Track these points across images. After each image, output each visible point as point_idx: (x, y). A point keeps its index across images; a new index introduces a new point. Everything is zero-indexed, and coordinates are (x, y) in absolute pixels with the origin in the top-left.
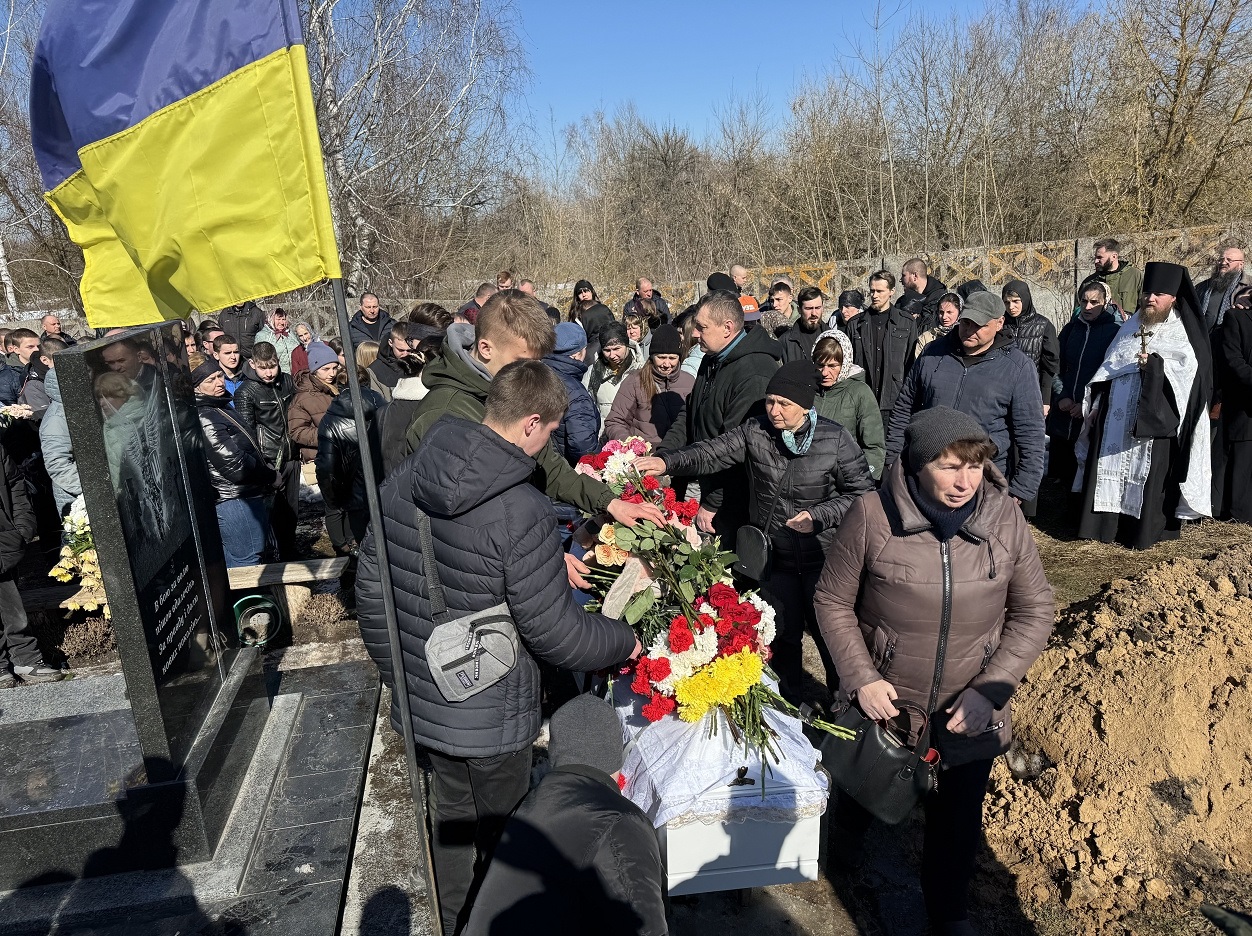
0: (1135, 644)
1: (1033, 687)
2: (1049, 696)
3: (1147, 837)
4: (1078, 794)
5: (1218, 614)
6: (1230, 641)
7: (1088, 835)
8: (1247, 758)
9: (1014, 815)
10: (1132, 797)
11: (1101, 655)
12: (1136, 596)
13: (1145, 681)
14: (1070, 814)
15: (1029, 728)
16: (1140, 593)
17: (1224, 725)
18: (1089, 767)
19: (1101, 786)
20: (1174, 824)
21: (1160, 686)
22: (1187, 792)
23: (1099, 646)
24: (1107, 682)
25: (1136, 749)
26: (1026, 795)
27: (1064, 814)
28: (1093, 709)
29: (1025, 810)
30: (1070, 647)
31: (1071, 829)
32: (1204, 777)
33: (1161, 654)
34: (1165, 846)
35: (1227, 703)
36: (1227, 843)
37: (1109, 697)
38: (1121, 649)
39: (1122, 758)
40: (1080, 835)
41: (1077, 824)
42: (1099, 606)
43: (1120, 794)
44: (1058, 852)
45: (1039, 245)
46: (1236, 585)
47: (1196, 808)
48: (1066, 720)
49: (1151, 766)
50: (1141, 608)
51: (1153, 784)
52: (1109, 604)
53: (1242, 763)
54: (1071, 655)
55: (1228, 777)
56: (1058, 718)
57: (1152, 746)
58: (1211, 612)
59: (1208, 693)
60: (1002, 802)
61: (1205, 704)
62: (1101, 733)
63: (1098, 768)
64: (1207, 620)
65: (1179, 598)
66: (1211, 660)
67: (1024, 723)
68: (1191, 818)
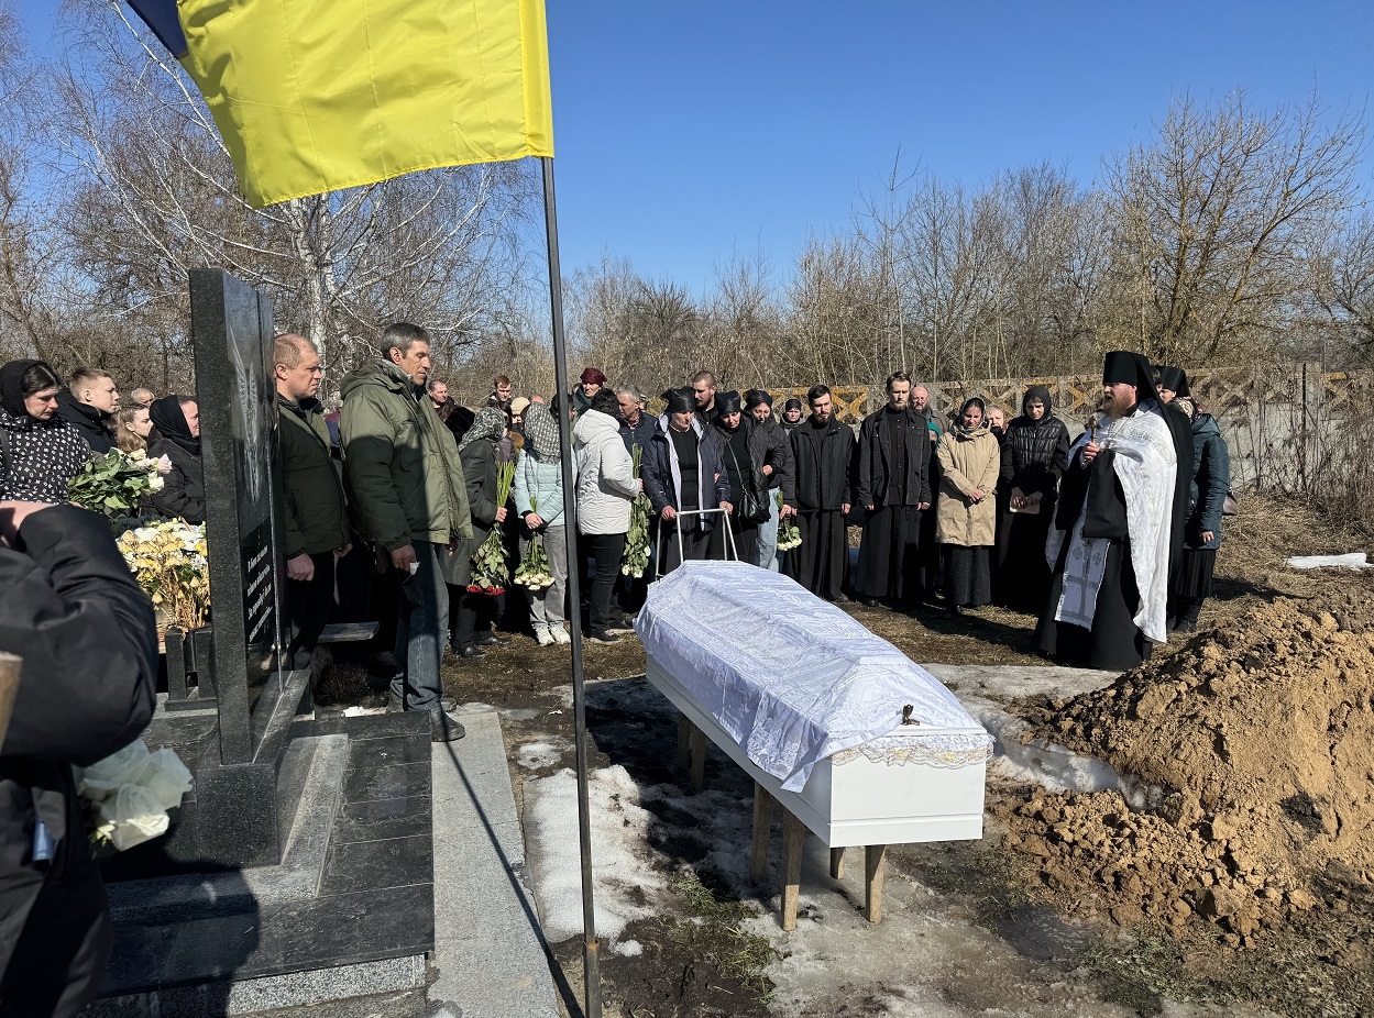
0: (1248, 672)
1: (1145, 722)
2: (1164, 727)
3: (1283, 853)
4: (1207, 815)
5: (1326, 642)
6: (1342, 663)
7: (1223, 853)
8: (1370, 778)
9: (1141, 842)
10: (1264, 812)
11: (1215, 684)
12: (1243, 630)
13: (1263, 703)
14: (1201, 834)
15: (1147, 759)
16: (1245, 627)
17: (1345, 745)
18: (1216, 787)
19: (1231, 805)
20: (1308, 843)
21: (1279, 707)
22: (1317, 809)
23: (1210, 676)
24: (1224, 707)
25: (1262, 769)
26: (1151, 822)
27: (1195, 834)
28: (1213, 734)
29: (1152, 836)
30: (1181, 681)
31: (1203, 850)
32: (1331, 795)
33: (1276, 678)
34: (1302, 860)
35: (1345, 725)
36: (1361, 861)
37: (1229, 721)
38: (1235, 677)
39: (1249, 777)
40: (1214, 853)
41: (1210, 843)
42: (1206, 642)
43: (1251, 811)
44: (1193, 872)
45: (1071, 378)
46: (1338, 621)
47: (1327, 826)
48: (1186, 747)
49: (1279, 783)
50: (1249, 641)
51: (1282, 801)
52: (1216, 638)
53: (1364, 783)
54: (1183, 688)
55: (1354, 795)
56: (1178, 746)
57: (1279, 763)
58: (1319, 640)
59: (1326, 714)
60: (1127, 831)
61: (1324, 726)
62: (1224, 755)
63: (1225, 788)
64: (1317, 647)
65: (1285, 631)
66: (1325, 683)
67: (1141, 756)
68: (1323, 836)
